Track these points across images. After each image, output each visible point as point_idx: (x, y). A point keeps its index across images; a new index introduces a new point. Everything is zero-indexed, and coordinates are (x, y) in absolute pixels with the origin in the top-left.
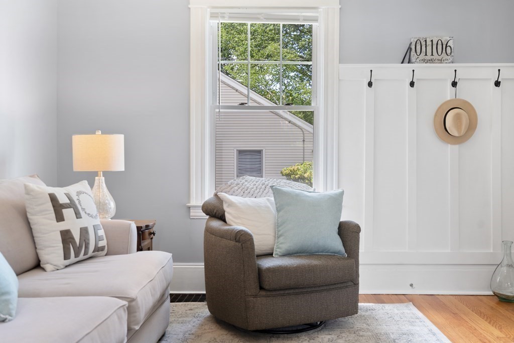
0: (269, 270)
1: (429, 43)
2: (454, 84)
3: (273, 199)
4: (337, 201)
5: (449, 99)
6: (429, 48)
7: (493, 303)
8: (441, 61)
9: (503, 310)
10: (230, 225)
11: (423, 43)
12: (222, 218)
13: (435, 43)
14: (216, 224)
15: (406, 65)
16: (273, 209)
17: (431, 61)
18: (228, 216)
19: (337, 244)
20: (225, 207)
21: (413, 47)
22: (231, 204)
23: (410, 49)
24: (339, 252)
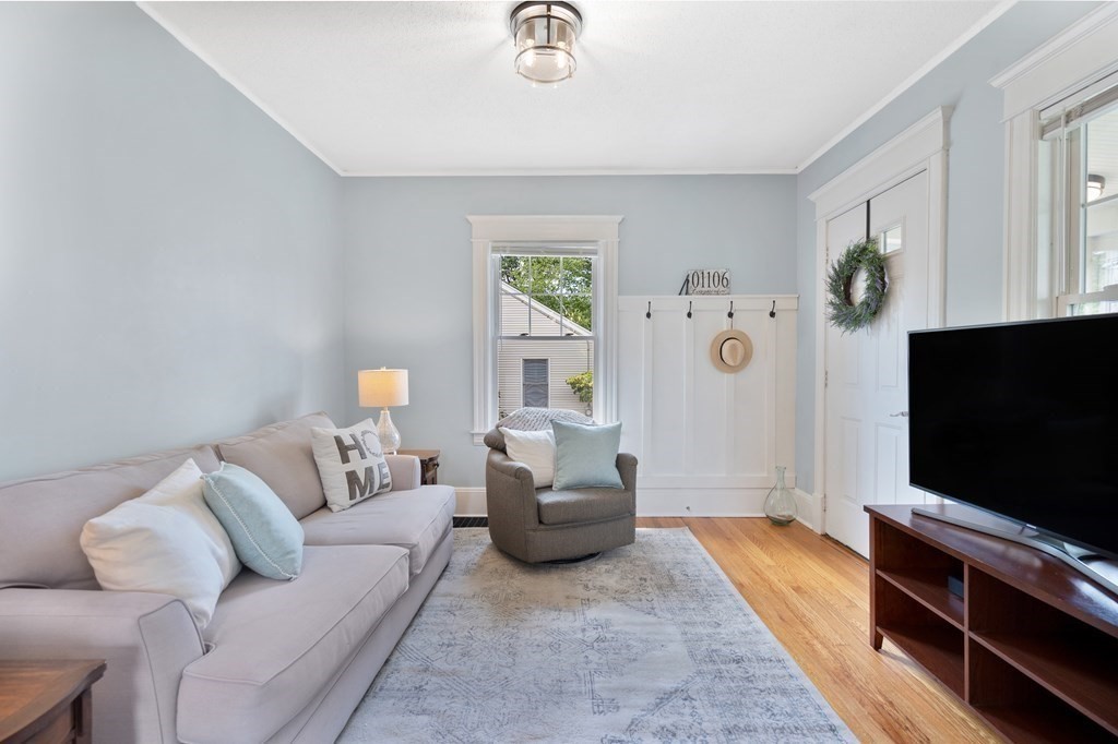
0: (548, 505)
1: (706, 275)
2: (730, 315)
3: (552, 431)
4: (615, 433)
5: (725, 329)
6: (706, 280)
7: (766, 526)
8: (718, 293)
9: (775, 534)
10: (511, 460)
11: (701, 276)
12: (503, 451)
13: (711, 275)
14: (498, 458)
15: (684, 296)
16: (552, 442)
17: (708, 293)
18: (509, 450)
19: (614, 477)
20: (506, 441)
21: (690, 279)
22: (512, 438)
23: (687, 280)
24: (617, 484)
